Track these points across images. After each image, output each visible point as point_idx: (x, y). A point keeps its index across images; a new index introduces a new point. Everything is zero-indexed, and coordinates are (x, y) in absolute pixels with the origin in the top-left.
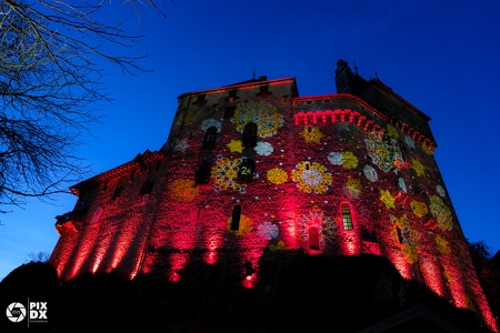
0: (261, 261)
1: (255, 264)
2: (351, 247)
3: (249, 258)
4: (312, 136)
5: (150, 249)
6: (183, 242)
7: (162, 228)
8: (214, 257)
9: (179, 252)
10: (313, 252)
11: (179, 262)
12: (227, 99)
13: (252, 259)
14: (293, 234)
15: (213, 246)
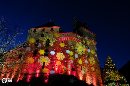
0: (49, 76)
1: (48, 77)
2: (69, 72)
3: (46, 75)
4: (62, 45)
5: (22, 74)
6: (31, 72)
7: (25, 68)
8: (38, 75)
9: (29, 74)
10: (61, 74)
11: (29, 77)
12: (42, 31)
13: (47, 76)
14: (57, 70)
15: (38, 73)
